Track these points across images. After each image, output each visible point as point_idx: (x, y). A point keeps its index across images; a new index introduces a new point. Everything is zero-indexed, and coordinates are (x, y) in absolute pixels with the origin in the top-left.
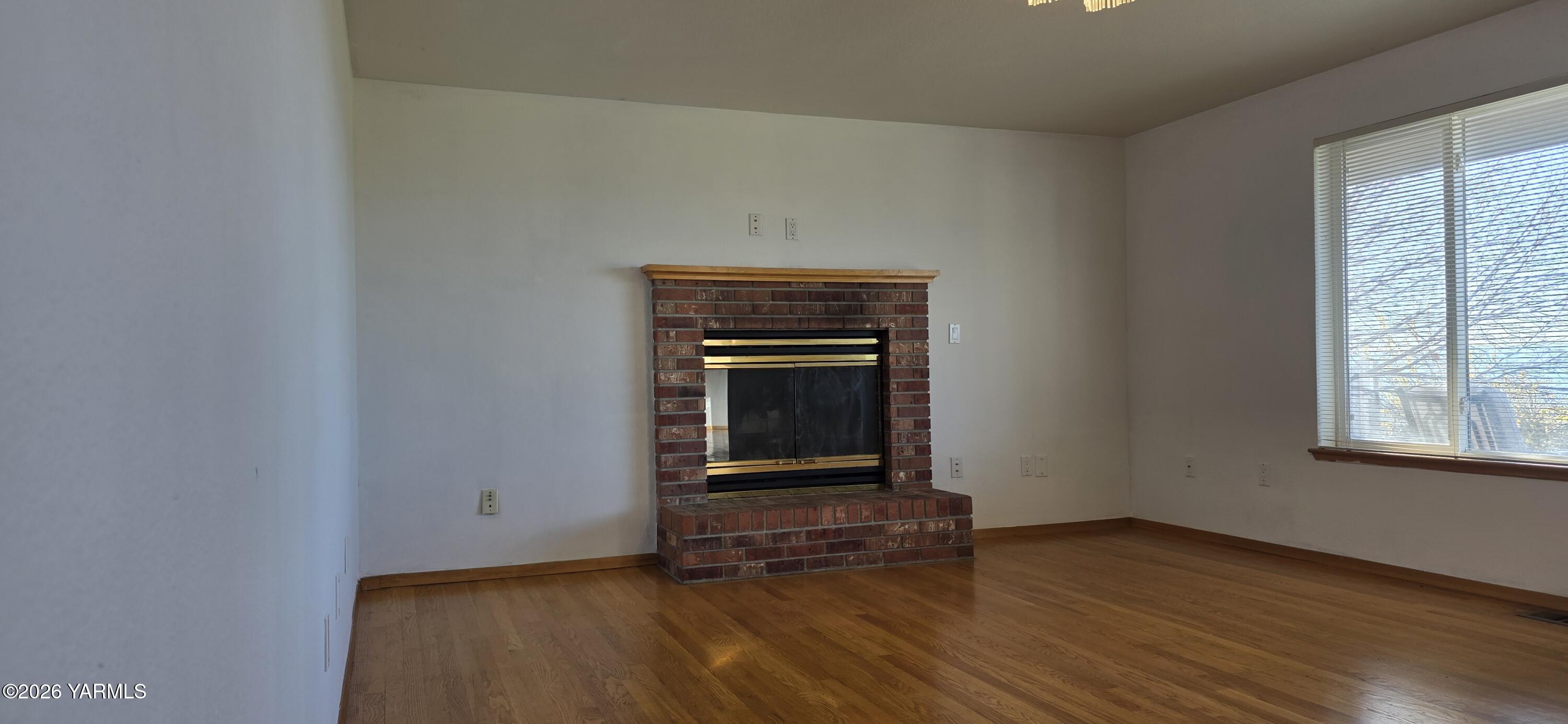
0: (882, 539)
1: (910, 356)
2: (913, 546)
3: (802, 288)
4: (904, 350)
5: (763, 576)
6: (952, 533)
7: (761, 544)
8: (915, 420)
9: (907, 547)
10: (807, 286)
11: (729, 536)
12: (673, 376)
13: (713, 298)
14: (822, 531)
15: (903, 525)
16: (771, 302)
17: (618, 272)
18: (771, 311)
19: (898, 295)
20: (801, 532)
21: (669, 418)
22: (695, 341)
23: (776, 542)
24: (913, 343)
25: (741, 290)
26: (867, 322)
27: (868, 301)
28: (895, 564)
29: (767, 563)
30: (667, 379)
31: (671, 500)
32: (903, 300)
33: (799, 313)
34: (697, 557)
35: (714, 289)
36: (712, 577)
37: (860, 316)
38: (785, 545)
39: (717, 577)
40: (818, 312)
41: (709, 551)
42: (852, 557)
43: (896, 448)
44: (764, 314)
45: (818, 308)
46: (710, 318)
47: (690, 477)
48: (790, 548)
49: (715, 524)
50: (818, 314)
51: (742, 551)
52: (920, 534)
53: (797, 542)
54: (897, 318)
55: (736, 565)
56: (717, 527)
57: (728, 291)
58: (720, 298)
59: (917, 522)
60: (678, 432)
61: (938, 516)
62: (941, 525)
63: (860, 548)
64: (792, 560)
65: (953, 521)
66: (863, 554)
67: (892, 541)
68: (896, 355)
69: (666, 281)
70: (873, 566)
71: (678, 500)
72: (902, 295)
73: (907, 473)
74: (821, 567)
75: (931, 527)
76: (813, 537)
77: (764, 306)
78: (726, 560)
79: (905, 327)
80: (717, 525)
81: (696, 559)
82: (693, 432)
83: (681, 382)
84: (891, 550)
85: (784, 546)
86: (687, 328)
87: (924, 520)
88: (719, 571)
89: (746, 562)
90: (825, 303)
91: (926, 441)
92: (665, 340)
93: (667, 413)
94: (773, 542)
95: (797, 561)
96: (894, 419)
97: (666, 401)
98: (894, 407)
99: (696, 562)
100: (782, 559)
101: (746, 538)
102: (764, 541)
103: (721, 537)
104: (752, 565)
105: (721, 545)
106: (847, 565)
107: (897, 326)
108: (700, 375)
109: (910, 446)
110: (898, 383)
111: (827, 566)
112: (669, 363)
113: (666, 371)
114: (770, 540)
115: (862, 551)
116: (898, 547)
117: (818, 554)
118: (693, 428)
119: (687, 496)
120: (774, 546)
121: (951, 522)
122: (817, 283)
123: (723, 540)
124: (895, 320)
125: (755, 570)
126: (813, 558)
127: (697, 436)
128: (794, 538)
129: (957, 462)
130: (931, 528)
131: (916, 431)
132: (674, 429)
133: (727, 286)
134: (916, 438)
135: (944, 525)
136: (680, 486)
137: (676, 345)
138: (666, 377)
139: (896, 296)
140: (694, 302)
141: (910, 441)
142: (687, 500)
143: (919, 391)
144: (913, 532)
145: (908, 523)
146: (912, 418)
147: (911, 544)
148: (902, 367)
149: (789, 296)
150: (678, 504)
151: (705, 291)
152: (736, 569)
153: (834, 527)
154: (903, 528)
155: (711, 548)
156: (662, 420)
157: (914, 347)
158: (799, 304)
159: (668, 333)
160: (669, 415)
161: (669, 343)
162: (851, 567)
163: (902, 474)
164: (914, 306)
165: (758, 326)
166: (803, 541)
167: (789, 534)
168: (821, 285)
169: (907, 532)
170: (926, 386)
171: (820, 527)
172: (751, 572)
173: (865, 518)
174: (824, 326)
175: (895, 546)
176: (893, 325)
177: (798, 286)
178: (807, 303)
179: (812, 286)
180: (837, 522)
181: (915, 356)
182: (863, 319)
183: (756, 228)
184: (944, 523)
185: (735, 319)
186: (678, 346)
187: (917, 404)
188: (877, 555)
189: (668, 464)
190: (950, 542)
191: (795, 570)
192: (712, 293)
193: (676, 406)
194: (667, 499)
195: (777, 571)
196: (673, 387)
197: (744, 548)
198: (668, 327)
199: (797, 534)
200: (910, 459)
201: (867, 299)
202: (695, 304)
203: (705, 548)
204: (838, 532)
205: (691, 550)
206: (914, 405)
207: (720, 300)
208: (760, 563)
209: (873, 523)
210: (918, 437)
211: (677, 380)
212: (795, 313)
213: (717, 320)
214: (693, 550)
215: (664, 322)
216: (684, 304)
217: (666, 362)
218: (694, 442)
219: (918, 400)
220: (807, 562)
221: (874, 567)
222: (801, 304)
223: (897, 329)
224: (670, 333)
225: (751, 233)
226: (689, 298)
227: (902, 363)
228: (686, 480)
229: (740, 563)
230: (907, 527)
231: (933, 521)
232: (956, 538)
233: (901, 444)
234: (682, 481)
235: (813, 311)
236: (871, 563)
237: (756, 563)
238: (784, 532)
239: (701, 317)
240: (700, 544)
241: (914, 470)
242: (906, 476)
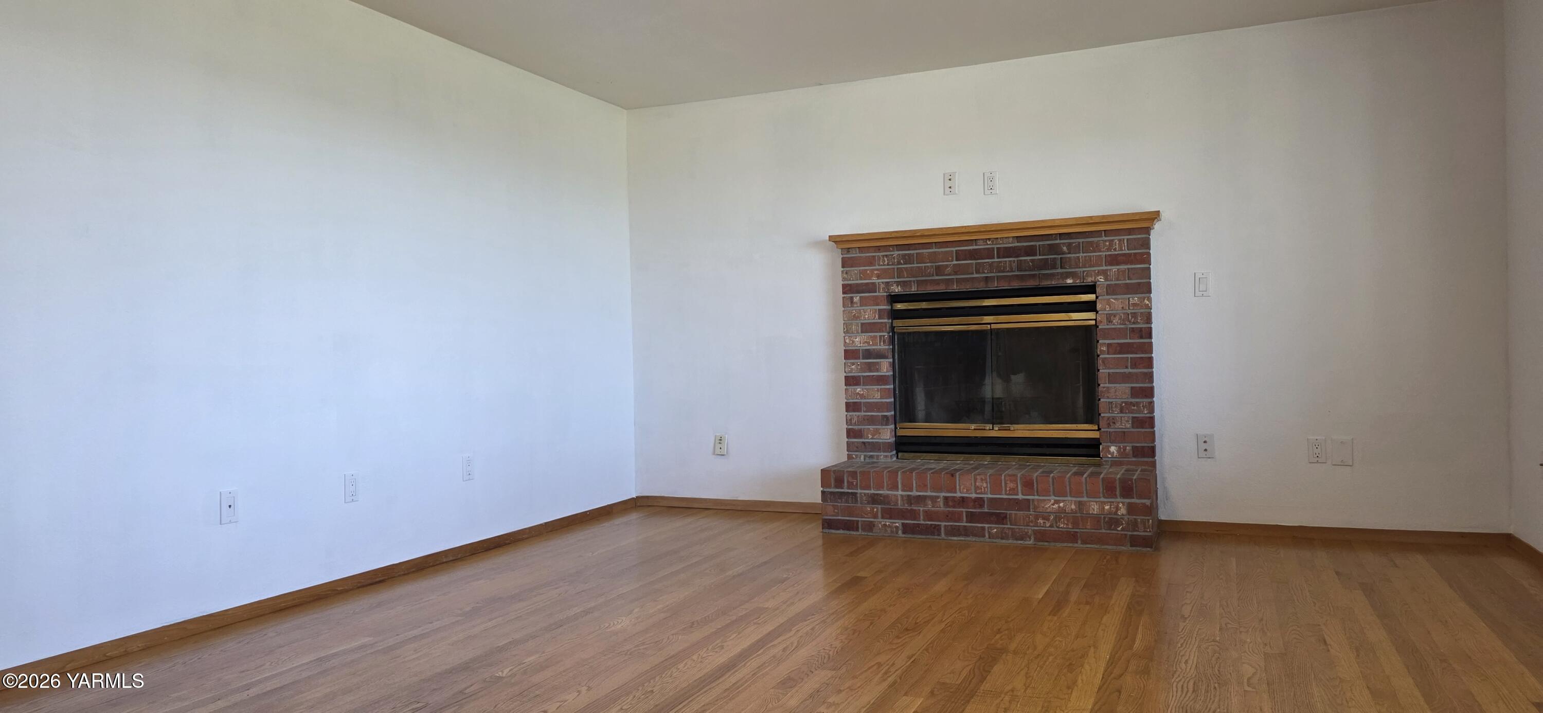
0: (1031, 515)
1: (1124, 313)
2: (1070, 527)
3: (989, 244)
4: (1116, 306)
5: (897, 535)
6: (1123, 519)
7: (896, 504)
8: (1132, 388)
9: (1061, 528)
10: (995, 243)
11: (864, 493)
12: (857, 340)
13: (895, 262)
14: (961, 499)
15: (1056, 502)
16: (955, 262)
17: (817, 244)
18: (955, 272)
19: (1108, 243)
20: (938, 497)
21: (853, 379)
22: (878, 305)
23: (911, 504)
24: (1129, 298)
25: (923, 253)
26: (1067, 277)
27: (1069, 253)
28: (1046, 543)
29: (903, 524)
30: (851, 342)
31: (856, 455)
32: (1115, 250)
33: (986, 271)
34: (835, 509)
35: (896, 253)
36: (848, 530)
37: (1060, 270)
38: (921, 509)
39: (853, 530)
40: (1008, 269)
41: (846, 504)
42: (995, 530)
43: (1106, 419)
44: (946, 275)
45: (1007, 265)
46: (892, 282)
47: (873, 435)
48: (926, 512)
49: (851, 480)
50: (1008, 272)
51: (878, 508)
52: (1079, 515)
53: (933, 507)
54: (1107, 270)
55: (872, 522)
56: (852, 483)
57: (909, 254)
58: (902, 261)
59: (1075, 501)
60: (862, 392)
61: (1104, 497)
62: (1107, 507)
63: (1005, 521)
64: (928, 524)
65: (1123, 505)
66: (1008, 528)
67: (1043, 519)
68: (1106, 312)
69: (850, 250)
70: (1020, 542)
71: (862, 457)
72: (1114, 243)
73: (1120, 447)
74: (959, 535)
75: (1094, 508)
76: (950, 503)
77: (947, 266)
78: (862, 515)
79: (1118, 279)
80: (853, 481)
81: (834, 511)
82: (876, 392)
83: (864, 345)
84: (1043, 528)
85: (919, 510)
86: (870, 293)
87: (1085, 499)
88: (855, 525)
89: (882, 520)
90: (1016, 259)
91: (1146, 412)
92: (850, 306)
93: (852, 374)
94: (908, 504)
95: (933, 526)
96: (1104, 385)
97: (850, 363)
98: (1103, 372)
99: (834, 514)
100: (918, 522)
101: (881, 497)
102: (899, 502)
103: (856, 493)
104: (887, 523)
105: (856, 500)
106: (989, 538)
107: (1106, 279)
108: (882, 338)
109: (1124, 417)
110: (1109, 345)
111: (966, 535)
112: (853, 327)
113: (850, 335)
114: (905, 501)
115: (1007, 524)
116: (1051, 526)
117: (956, 521)
118: (876, 389)
119: (871, 454)
120: (909, 508)
121: (1121, 505)
122: (1006, 238)
123: (858, 495)
124: (1104, 273)
125: (890, 529)
126: (951, 525)
127: (879, 397)
128: (930, 502)
129: (1206, 439)
130: (1094, 510)
131: (1133, 400)
132: (858, 389)
133: (909, 250)
134: (1133, 408)
135: (1110, 508)
136: (864, 443)
137: (860, 310)
138: (850, 340)
139: (1105, 245)
140: (877, 267)
141: (1124, 411)
142: (871, 457)
143: (1136, 354)
144: (1070, 511)
145: (1063, 501)
146: (1127, 385)
147: (1067, 524)
148: (1113, 327)
149: (973, 255)
150: (863, 461)
151: (886, 256)
152: (870, 527)
153: (974, 496)
154: (1057, 505)
155: (847, 502)
156: (850, 381)
157: (1130, 302)
158: (986, 263)
159: (852, 298)
160: (854, 376)
161: (853, 308)
162: (994, 541)
163: (1113, 449)
164: (1130, 255)
165: (941, 288)
166: (941, 507)
167: (925, 497)
168: (1011, 240)
169: (1062, 511)
170: (1149, 348)
171: (958, 495)
172: (886, 530)
173: (1010, 490)
174: (1016, 285)
175: (1048, 525)
176: (1101, 279)
177: (985, 243)
178: (996, 260)
179: (1001, 242)
180: (978, 492)
181: (1131, 313)
182: (1062, 274)
183: (950, 187)
184: (1111, 506)
185: (919, 283)
186: (862, 311)
187: (1134, 368)
188: (1025, 532)
189: (853, 422)
190: (1119, 529)
191: (931, 535)
192: (894, 258)
193: (859, 367)
194: (853, 455)
195: (913, 533)
196: (857, 349)
197: (880, 506)
198: (853, 293)
199: (934, 499)
200: (1124, 432)
201: (1067, 251)
202: (877, 270)
203: (842, 501)
204: (979, 502)
205: (829, 501)
206: (1130, 370)
207: (902, 264)
208: (895, 523)
209: (1020, 497)
210: (1135, 408)
211: (860, 343)
212: (981, 271)
213: (898, 283)
214: (830, 502)
215: (848, 288)
216: (867, 270)
217: (850, 327)
218: (877, 402)
219: (1135, 365)
220: (945, 529)
221: (1021, 544)
222: (988, 262)
223: (1108, 283)
224: (854, 298)
225: (946, 193)
226: (871, 264)
227: (1114, 321)
228: (869, 439)
229: (875, 520)
230: (1061, 505)
231: (1096, 502)
232: (1128, 524)
233: (1113, 415)
234: (866, 439)
235: (1002, 269)
236: (1017, 539)
237: (891, 523)
238: (919, 496)
239: (882, 282)
240: (837, 497)
241: (1131, 445)
242: (1118, 451)
